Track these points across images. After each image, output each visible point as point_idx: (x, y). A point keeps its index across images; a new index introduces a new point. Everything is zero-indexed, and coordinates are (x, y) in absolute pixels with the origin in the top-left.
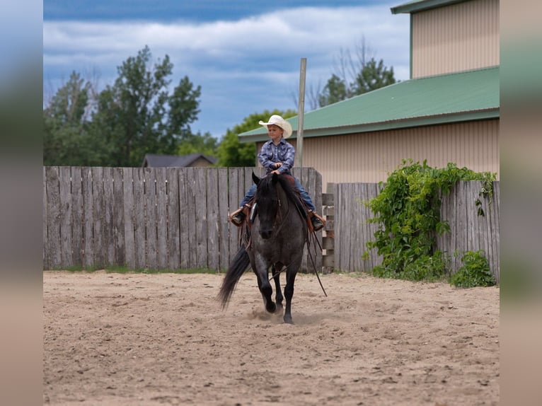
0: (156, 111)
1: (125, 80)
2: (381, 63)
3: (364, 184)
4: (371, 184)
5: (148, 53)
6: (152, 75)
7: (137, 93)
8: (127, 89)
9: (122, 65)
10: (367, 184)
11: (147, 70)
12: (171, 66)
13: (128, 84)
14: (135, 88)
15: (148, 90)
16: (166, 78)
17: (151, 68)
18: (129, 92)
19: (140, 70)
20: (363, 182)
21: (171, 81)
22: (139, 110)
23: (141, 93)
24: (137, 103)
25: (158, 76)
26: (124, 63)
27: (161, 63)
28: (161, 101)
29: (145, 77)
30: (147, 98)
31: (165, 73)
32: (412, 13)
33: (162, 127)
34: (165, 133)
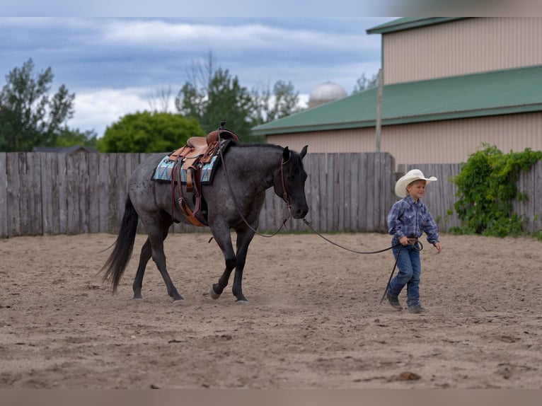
0: (39, 111)
1: (11, 86)
2: (227, 72)
3: (438, 165)
4: (446, 165)
5: (31, 64)
6: (36, 82)
7: (22, 96)
8: (13, 94)
9: (8, 74)
10: (441, 165)
11: (31, 77)
12: (52, 76)
13: (15, 89)
14: (21, 92)
15: (32, 94)
16: (47, 85)
17: (34, 76)
18: (15, 96)
19: (24, 77)
20: (437, 163)
21: (50, 87)
22: (24, 111)
23: (25, 96)
24: (23, 105)
25: (41, 84)
26: (10, 73)
27: (43, 73)
28: (43, 103)
29: (29, 83)
30: (31, 101)
31: (46, 81)
32: (383, 34)
33: (44, 125)
34: (46, 129)
